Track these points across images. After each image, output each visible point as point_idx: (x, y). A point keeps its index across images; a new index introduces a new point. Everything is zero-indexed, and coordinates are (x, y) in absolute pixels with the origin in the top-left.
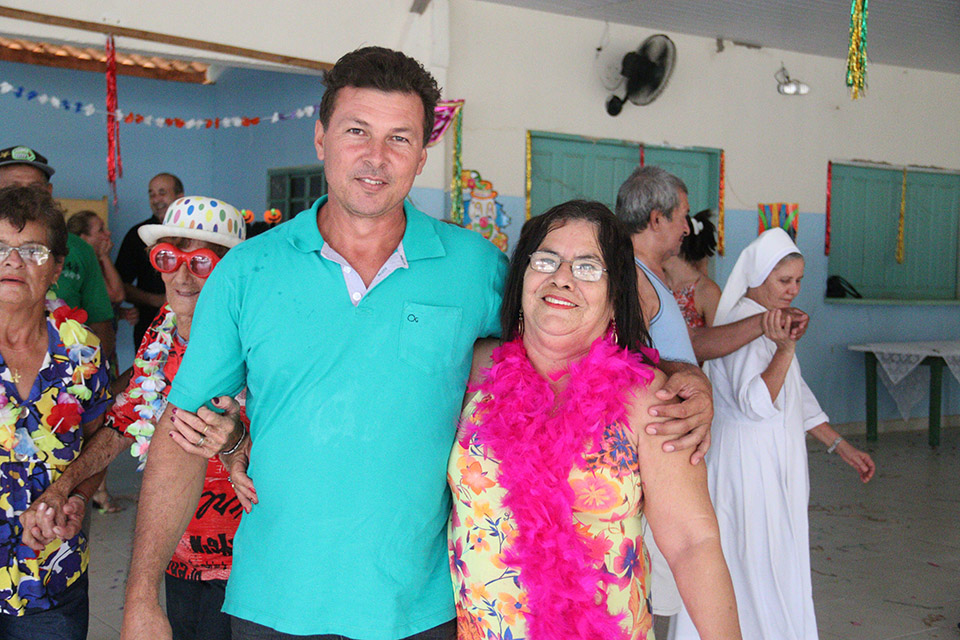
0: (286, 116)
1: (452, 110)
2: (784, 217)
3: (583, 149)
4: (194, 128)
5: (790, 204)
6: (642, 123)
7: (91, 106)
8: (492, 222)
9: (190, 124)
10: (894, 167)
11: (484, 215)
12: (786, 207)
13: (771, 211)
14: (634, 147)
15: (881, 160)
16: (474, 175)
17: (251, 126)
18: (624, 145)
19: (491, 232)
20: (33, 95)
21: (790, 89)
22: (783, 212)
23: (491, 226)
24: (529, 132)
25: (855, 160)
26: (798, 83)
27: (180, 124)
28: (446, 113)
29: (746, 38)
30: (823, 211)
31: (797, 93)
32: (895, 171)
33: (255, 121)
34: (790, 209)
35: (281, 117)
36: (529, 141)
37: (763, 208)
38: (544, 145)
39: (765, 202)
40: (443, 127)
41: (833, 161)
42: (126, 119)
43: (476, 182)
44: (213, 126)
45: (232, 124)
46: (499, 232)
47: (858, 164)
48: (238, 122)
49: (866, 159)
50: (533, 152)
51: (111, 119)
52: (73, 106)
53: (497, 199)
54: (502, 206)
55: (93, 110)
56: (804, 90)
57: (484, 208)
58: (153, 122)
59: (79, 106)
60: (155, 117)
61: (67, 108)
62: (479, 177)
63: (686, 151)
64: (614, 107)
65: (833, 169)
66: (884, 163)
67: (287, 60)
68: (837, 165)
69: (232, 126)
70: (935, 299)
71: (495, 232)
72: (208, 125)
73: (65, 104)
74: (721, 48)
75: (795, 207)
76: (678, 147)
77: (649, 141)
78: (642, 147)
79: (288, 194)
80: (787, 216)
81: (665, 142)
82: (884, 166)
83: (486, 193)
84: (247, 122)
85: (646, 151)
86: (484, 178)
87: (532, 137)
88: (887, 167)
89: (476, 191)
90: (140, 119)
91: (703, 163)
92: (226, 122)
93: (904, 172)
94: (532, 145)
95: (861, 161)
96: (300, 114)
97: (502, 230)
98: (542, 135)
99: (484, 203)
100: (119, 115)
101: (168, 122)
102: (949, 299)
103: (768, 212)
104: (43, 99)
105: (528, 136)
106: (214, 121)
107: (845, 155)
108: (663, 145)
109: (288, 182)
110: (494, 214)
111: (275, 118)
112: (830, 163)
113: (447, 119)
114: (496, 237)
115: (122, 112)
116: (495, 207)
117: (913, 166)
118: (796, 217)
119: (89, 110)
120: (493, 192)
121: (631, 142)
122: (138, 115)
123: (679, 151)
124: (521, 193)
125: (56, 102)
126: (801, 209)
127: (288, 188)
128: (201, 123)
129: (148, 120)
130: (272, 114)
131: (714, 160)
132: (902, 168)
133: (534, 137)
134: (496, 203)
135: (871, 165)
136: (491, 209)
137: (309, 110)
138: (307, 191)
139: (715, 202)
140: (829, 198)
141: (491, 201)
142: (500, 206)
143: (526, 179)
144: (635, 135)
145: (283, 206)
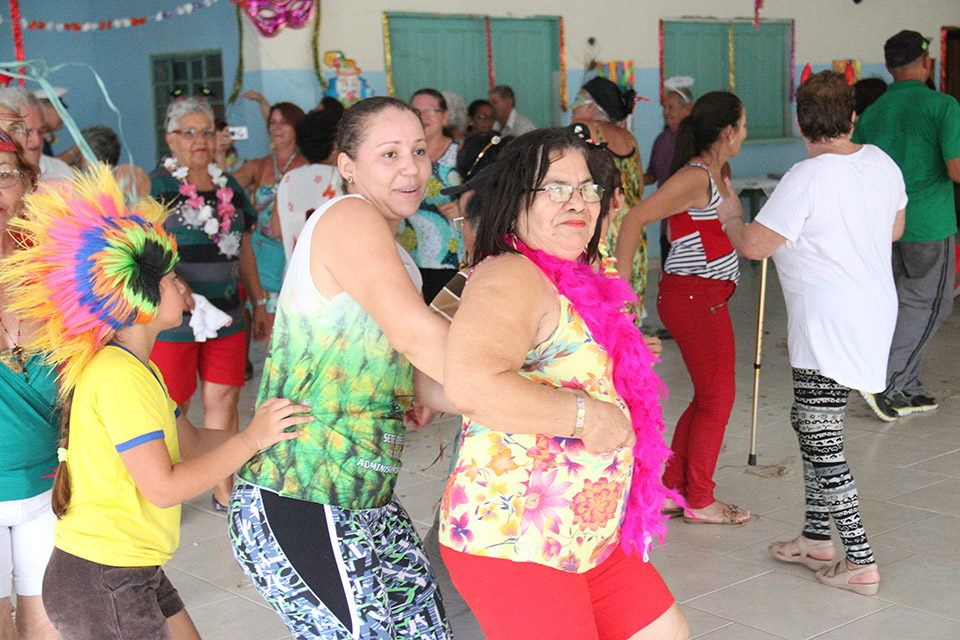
0: (169, 14)
2: (620, 72)
3: (434, 24)
4: (90, 31)
5: (626, 61)
9: (86, 27)
10: (720, 21)
11: (351, 90)
12: (622, 64)
13: (609, 68)
14: (480, 20)
15: (708, 15)
16: (338, 56)
17: (139, 26)
18: (471, 18)
22: (620, 69)
24: (385, 13)
25: (685, 17)
27: (77, 27)
30: (656, 64)
32: (722, 24)
33: (142, 21)
34: (626, 66)
35: (164, 15)
36: (385, 21)
37: (601, 67)
38: (399, 24)
39: (603, 61)
41: (664, 19)
42: (31, 26)
43: (341, 61)
44: (106, 29)
45: (122, 24)
47: (688, 20)
48: (127, 23)
49: (693, 14)
50: (391, 30)
51: (17, 27)
53: (361, 75)
57: (350, 83)
58: (54, 28)
60: (56, 23)
62: (343, 57)
63: (528, 20)
65: (665, 26)
66: (711, 18)
68: (668, 22)
69: (123, 27)
70: (765, 137)
72: (101, 28)
75: (630, 64)
76: (521, 17)
77: (494, 13)
78: (487, 19)
79: (171, 77)
80: (623, 72)
81: (509, 14)
82: (709, 21)
83: (352, 70)
84: (135, 22)
85: (491, 23)
86: (347, 57)
87: (388, 17)
88: (712, 21)
89: (342, 69)
90: (42, 26)
91: (546, 29)
92: (117, 24)
93: (729, 24)
94: (388, 25)
95: (690, 17)
96: (180, 11)
98: (396, 15)
99: (349, 79)
100: (24, 23)
101: (67, 27)
102: (779, 137)
103: (606, 70)
105: (383, 16)
106: (107, 24)
107: (673, 14)
108: (507, 16)
109: (170, 66)
110: (359, 88)
111: (159, 17)
112: (661, 22)
115: (26, 20)
116: (359, 82)
117: (738, 18)
118: (632, 74)
120: (356, 69)
121: (478, 16)
122: (40, 23)
123: (523, 20)
124: (381, 68)
126: (636, 66)
127: (171, 71)
128: (95, 26)
129: (49, 26)
130: (156, 14)
131: (555, 25)
132: (728, 21)
133: (390, 17)
134: (360, 79)
135: (698, 20)
136: (356, 85)
137: (189, 8)
138: (205, 74)
139: (557, 64)
140: (662, 53)
141: (355, 77)
142: (364, 81)
143: (385, 55)
144: (481, 9)
145: (167, 89)
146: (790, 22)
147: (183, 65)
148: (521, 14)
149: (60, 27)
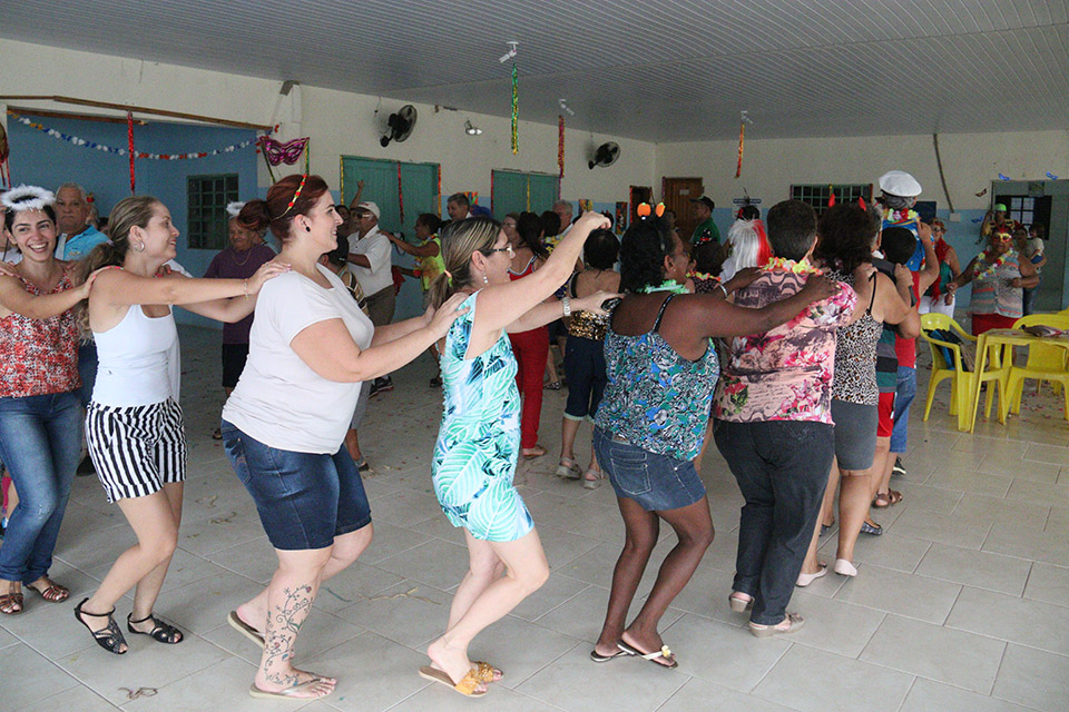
0: (220, 151)
1: (304, 144)
3: (367, 164)
4: (174, 159)
6: (398, 151)
7: (122, 149)
9: (172, 157)
10: (523, 172)
14: (396, 163)
15: (517, 169)
17: (203, 157)
18: (390, 162)
20: (94, 146)
21: (472, 132)
24: (342, 156)
25: (505, 169)
26: (476, 129)
28: (301, 146)
29: (450, 105)
30: (489, 195)
31: (475, 134)
32: (524, 174)
33: (205, 155)
34: (474, 195)
35: (218, 152)
36: (341, 161)
38: (348, 162)
40: (300, 154)
41: (494, 169)
42: (140, 157)
44: (184, 159)
45: (193, 156)
47: (506, 171)
48: (196, 156)
49: (510, 168)
50: (343, 167)
51: (133, 156)
52: (114, 150)
55: (124, 152)
56: (479, 132)
58: (154, 157)
59: (117, 150)
60: (155, 154)
61: (111, 151)
63: (422, 165)
64: (385, 142)
65: (494, 173)
67: (219, 121)
68: (496, 171)
69: (194, 158)
72: (181, 158)
73: (110, 149)
74: (437, 111)
75: (476, 194)
76: (417, 163)
77: (403, 160)
78: (399, 162)
79: (201, 189)
81: (411, 160)
82: (518, 172)
84: (200, 155)
85: (402, 166)
88: (520, 172)
90: (147, 156)
91: (429, 169)
92: (190, 156)
93: (528, 175)
94: (343, 163)
95: (507, 169)
96: (227, 150)
98: (349, 157)
100: (137, 154)
101: (161, 156)
104: (99, 147)
105: (341, 158)
106: (185, 156)
107: (499, 167)
108: (410, 162)
109: (199, 182)
111: (215, 153)
112: (493, 171)
113: (302, 149)
115: (138, 152)
117: (532, 172)
118: (477, 199)
119: (122, 152)
121: (394, 161)
122: (146, 154)
123: (419, 165)
125: (106, 149)
126: (479, 195)
127: (201, 186)
128: (177, 157)
129: (150, 156)
130: (213, 151)
131: (435, 168)
132: (527, 173)
133: (344, 158)
135: (511, 171)
137: (232, 148)
138: (214, 188)
139: (436, 191)
140: (492, 188)
143: (341, 181)
144: (395, 157)
145: (197, 196)
146: (558, 177)
147: (211, 182)
148: (418, 161)
149: (157, 157)
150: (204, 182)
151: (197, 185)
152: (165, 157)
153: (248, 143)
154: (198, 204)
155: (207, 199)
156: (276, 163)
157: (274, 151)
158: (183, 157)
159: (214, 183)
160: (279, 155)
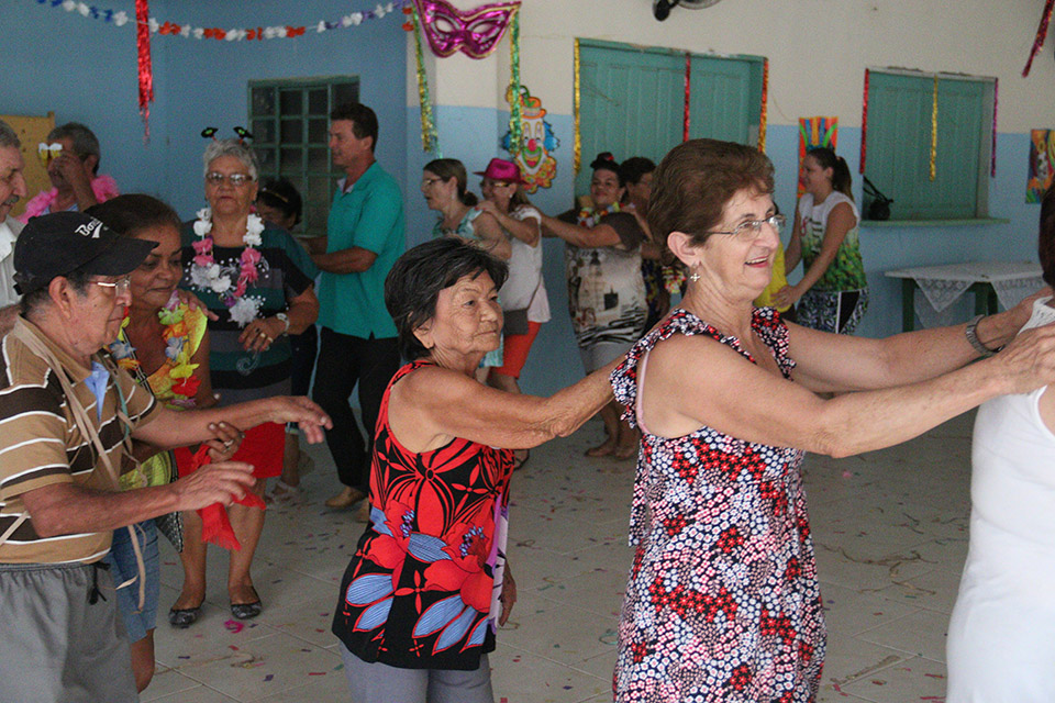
0: (333, 24)
1: (507, 14)
2: (822, 132)
3: (627, 58)
4: (236, 40)
5: (829, 118)
7: (123, 14)
8: (540, 144)
9: (231, 35)
10: (926, 75)
11: (533, 137)
12: (826, 120)
13: (811, 126)
14: (681, 56)
15: (915, 67)
16: (523, 92)
17: (296, 36)
18: (671, 53)
19: (540, 157)
22: (822, 127)
23: (540, 151)
24: (578, 39)
25: (890, 68)
27: (219, 35)
28: (502, 18)
30: (860, 125)
32: (925, 79)
33: (300, 31)
34: (829, 123)
35: (328, 26)
36: (577, 51)
37: (803, 122)
38: (591, 55)
39: (807, 116)
40: (498, 34)
41: (871, 69)
42: (161, 30)
43: (525, 99)
44: (256, 38)
45: (276, 34)
46: (549, 157)
47: (894, 72)
48: (282, 32)
49: (900, 65)
50: (581, 63)
51: (143, 29)
52: (102, 14)
53: (546, 119)
54: (550, 126)
55: (126, 19)
57: (533, 130)
58: (191, 34)
59: (110, 14)
60: (193, 27)
61: (96, 16)
62: (527, 92)
63: (731, 60)
64: (662, 11)
65: (871, 76)
66: (917, 70)
68: (874, 73)
69: (276, 38)
71: (544, 156)
72: (249, 37)
73: (94, 10)
75: (834, 121)
76: (723, 56)
77: (696, 49)
78: (688, 55)
79: (277, 109)
80: (826, 131)
81: (712, 50)
82: (915, 74)
83: (535, 111)
84: (292, 32)
85: (693, 62)
86: (532, 94)
87: (580, 45)
88: (919, 74)
89: (525, 110)
90: (176, 30)
91: (744, 70)
92: (269, 32)
93: (934, 80)
94: (580, 55)
95: (896, 68)
96: (347, 22)
97: (551, 154)
98: (591, 43)
99: (533, 123)
100: (154, 25)
101: (207, 33)
103: (808, 127)
104: (70, 6)
105: (577, 44)
106: (257, 32)
107: (879, 63)
108: (709, 54)
109: (277, 96)
110: (542, 135)
111: (321, 27)
112: (867, 71)
113: (503, 25)
114: (544, 161)
115: (157, 21)
116: (543, 128)
117: (944, 73)
118: (834, 133)
119: (121, 19)
120: (542, 110)
121: (679, 50)
122: (174, 25)
123: (727, 59)
124: (570, 112)
125: (85, 10)
126: (840, 124)
128: (243, 34)
129: (184, 31)
130: (317, 24)
131: (756, 68)
132: (932, 76)
133: (584, 45)
134: (544, 122)
135: (904, 72)
136: (540, 130)
137: (357, 17)
140: (865, 109)
141: (540, 120)
142: (548, 126)
143: (574, 94)
144: (682, 44)
145: (270, 124)
146: (993, 80)
147: (297, 96)
148: (725, 51)
149: (199, 32)
150: (284, 96)
151: (270, 100)
152: (214, 34)
153: (390, 8)
154: (270, 139)
155: (289, 131)
156: (442, 51)
157: (443, 26)
158: (255, 35)
159: (306, 97)
160: (454, 34)
